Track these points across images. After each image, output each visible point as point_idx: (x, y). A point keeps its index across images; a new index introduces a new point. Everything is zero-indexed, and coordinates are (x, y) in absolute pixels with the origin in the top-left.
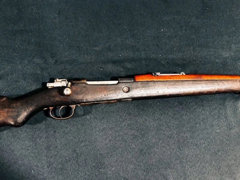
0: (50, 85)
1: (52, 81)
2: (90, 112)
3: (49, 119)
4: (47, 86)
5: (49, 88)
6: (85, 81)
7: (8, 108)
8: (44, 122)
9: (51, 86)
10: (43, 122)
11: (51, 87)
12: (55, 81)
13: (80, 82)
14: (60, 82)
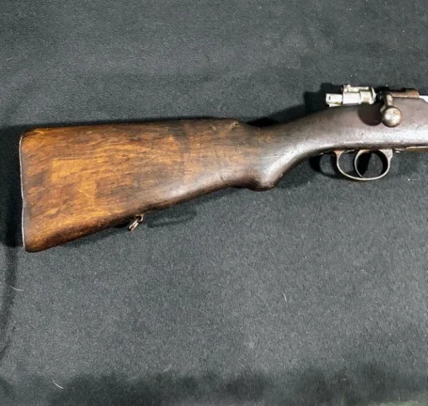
0: (333, 100)
1: (338, 90)
2: (415, 169)
3: (319, 176)
4: (327, 100)
5: (331, 105)
6: (417, 95)
7: (247, 145)
8: (309, 183)
9: (336, 101)
10: (307, 182)
11: (336, 103)
12: (345, 90)
13: (405, 96)
14: (358, 94)
